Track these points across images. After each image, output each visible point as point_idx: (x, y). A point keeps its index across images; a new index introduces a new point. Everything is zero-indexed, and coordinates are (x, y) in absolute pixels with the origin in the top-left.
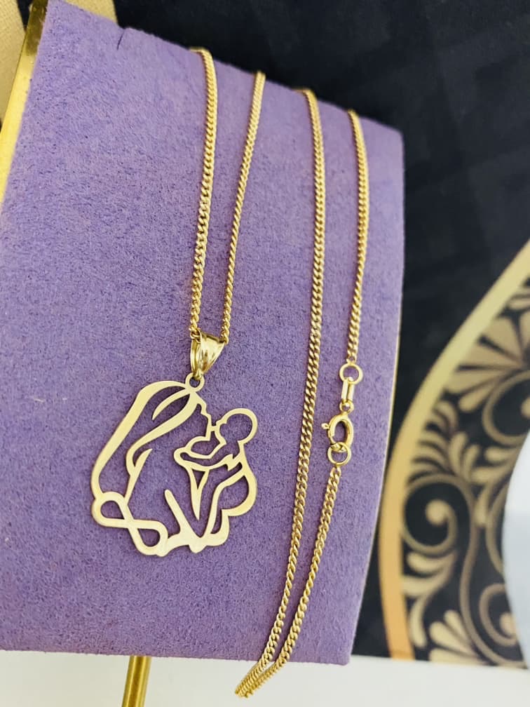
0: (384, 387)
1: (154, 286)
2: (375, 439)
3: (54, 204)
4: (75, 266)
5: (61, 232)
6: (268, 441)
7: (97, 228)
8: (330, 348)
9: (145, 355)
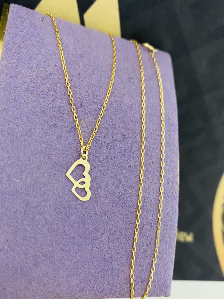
0: (175, 165)
1: (67, 125)
2: (173, 189)
3: (18, 91)
4: (30, 118)
5: (22, 103)
6: (125, 193)
7: (38, 100)
8: (149, 149)
9: (65, 157)
